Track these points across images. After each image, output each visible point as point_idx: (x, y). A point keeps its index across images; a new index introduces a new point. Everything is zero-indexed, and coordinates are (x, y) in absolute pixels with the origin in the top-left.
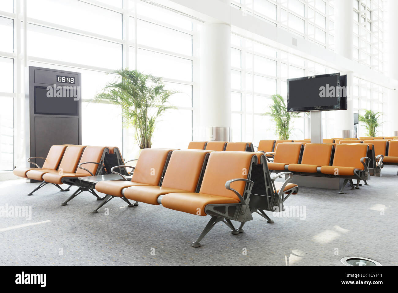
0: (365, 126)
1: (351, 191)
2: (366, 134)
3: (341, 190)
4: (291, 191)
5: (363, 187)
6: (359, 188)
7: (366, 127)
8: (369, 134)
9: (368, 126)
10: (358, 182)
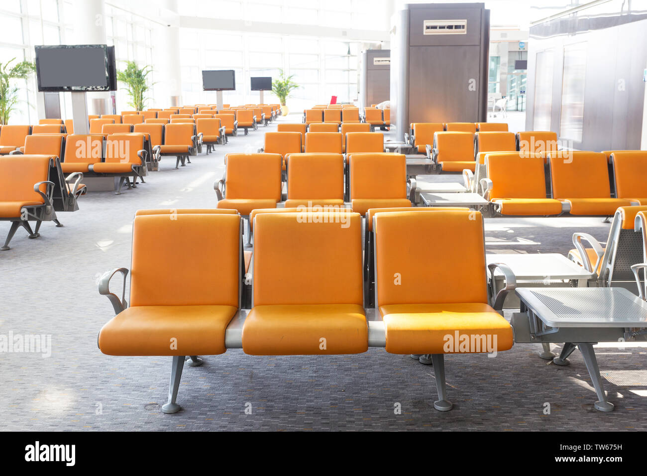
0: (126, 89)
1: (128, 191)
2: (128, 103)
3: (118, 191)
4: (80, 192)
5: (140, 185)
6: (136, 187)
7: (129, 91)
8: (134, 104)
9: (131, 89)
10: (135, 179)
